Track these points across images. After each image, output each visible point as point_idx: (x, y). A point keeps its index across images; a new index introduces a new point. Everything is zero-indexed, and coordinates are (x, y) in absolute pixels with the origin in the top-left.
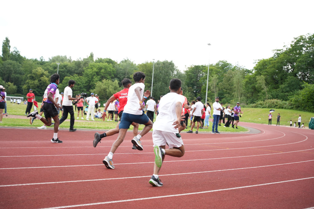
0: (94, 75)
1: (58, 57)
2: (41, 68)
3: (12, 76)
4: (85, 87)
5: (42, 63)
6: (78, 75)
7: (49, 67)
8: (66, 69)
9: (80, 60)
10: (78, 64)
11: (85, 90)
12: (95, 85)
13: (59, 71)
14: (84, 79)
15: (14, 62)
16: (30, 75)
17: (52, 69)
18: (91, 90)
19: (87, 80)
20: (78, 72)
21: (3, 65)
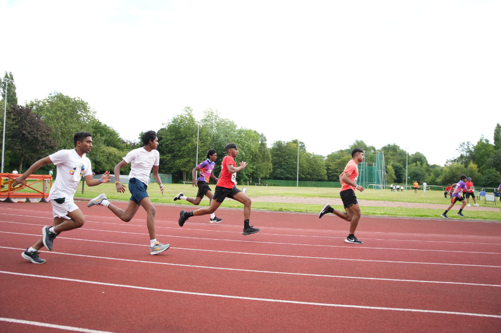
21: (495, 154)
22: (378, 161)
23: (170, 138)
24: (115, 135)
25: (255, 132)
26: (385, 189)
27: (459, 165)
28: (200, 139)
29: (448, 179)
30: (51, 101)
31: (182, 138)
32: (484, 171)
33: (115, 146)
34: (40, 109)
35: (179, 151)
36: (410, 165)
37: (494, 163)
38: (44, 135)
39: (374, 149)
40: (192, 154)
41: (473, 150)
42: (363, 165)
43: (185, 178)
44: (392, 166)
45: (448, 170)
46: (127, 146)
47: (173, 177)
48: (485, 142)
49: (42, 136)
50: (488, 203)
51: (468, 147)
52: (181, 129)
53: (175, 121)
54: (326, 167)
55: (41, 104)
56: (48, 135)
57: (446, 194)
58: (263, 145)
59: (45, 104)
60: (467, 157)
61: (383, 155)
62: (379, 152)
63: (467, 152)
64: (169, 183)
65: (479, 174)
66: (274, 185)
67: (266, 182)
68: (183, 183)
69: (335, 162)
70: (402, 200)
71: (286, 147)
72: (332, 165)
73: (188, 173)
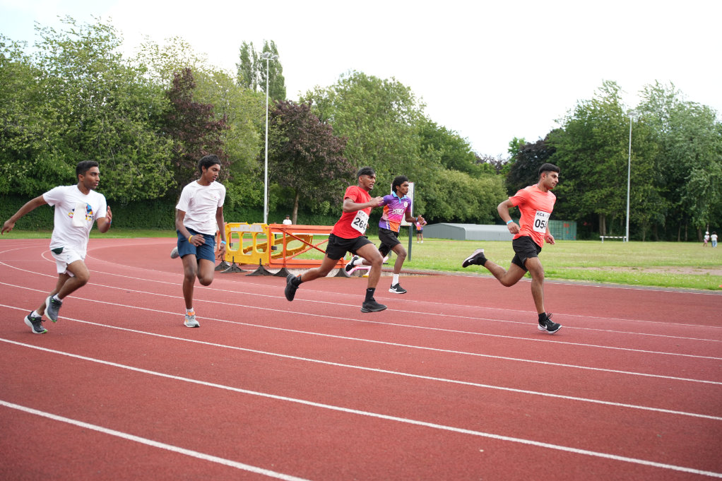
23: (570, 148)
24: (463, 146)
28: (634, 149)
30: (343, 88)
31: (597, 147)
33: (463, 169)
34: (324, 105)
35: (591, 174)
38: (333, 153)
40: (616, 179)
43: (605, 229)
46: (485, 167)
47: (578, 226)
49: (329, 153)
52: (595, 129)
53: (581, 113)
55: (325, 96)
56: (341, 153)
59: (332, 95)
64: (570, 238)
68: (600, 239)
73: (609, 218)
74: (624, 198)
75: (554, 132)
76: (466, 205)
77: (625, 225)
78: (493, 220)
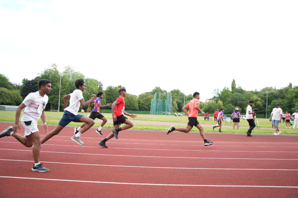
0: (293, 98)
1: (267, 88)
2: (256, 96)
3: (238, 103)
4: (287, 106)
5: (256, 93)
6: (282, 99)
7: (261, 95)
8: (273, 95)
9: (282, 88)
10: (281, 91)
11: (287, 108)
12: (295, 105)
13: (268, 97)
14: (286, 101)
15: (239, 94)
16: (249, 101)
17: (263, 96)
18: (292, 109)
19: (288, 102)
20: (282, 97)
21: (232, 96)
22: (168, 99)
24: (6, 80)
25: (96, 80)
26: (172, 115)
27: (213, 102)
28: (62, 84)
29: (207, 109)
32: (226, 106)
33: (6, 87)
36: (186, 101)
37: (231, 101)
39: (166, 92)
40: (56, 93)
41: (220, 93)
42: (159, 101)
43: (52, 108)
44: (176, 102)
45: (207, 104)
46: (14, 87)
48: (226, 89)
50: (227, 123)
51: (218, 92)
52: (50, 78)
53: (46, 72)
54: (138, 102)
57: (205, 118)
58: (100, 88)
60: (217, 97)
61: (171, 96)
62: (169, 94)
63: (218, 94)
65: (224, 107)
66: (107, 113)
67: (102, 111)
68: (50, 111)
69: (143, 99)
70: (181, 121)
71: (114, 90)
72: (141, 101)
73: (53, 105)
74: (58, 99)
75: (37, 77)
76: (6, 99)
77: (58, 107)
78: (16, 104)
